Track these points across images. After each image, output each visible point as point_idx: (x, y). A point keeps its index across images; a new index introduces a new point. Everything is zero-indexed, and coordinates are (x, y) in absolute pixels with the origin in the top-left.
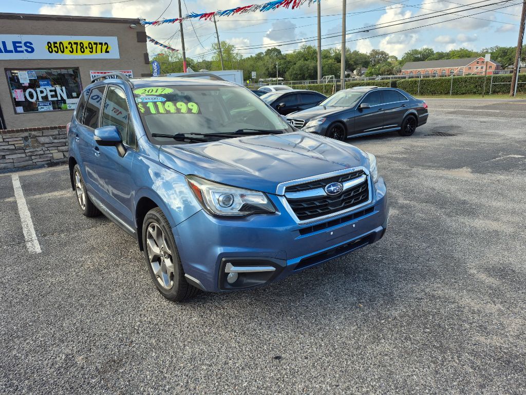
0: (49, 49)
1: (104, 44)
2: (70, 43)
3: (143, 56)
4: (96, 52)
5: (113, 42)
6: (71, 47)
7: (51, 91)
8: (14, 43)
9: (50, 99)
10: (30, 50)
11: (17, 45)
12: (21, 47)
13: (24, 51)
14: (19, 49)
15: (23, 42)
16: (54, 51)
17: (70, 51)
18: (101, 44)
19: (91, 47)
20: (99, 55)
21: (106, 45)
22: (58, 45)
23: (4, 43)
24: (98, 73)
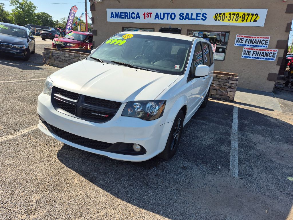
0: (215, 18)
1: (254, 15)
2: (230, 14)
3: (286, 25)
4: (246, 21)
6: (230, 17)
8: (197, 14)
10: (204, 18)
11: (198, 15)
12: (200, 16)
13: (201, 19)
14: (198, 18)
15: (202, 14)
16: (218, 20)
17: (228, 19)
18: (252, 15)
19: (244, 17)
20: (248, 23)
21: (256, 16)
22: (221, 16)
23: (192, 14)
24: (242, 36)
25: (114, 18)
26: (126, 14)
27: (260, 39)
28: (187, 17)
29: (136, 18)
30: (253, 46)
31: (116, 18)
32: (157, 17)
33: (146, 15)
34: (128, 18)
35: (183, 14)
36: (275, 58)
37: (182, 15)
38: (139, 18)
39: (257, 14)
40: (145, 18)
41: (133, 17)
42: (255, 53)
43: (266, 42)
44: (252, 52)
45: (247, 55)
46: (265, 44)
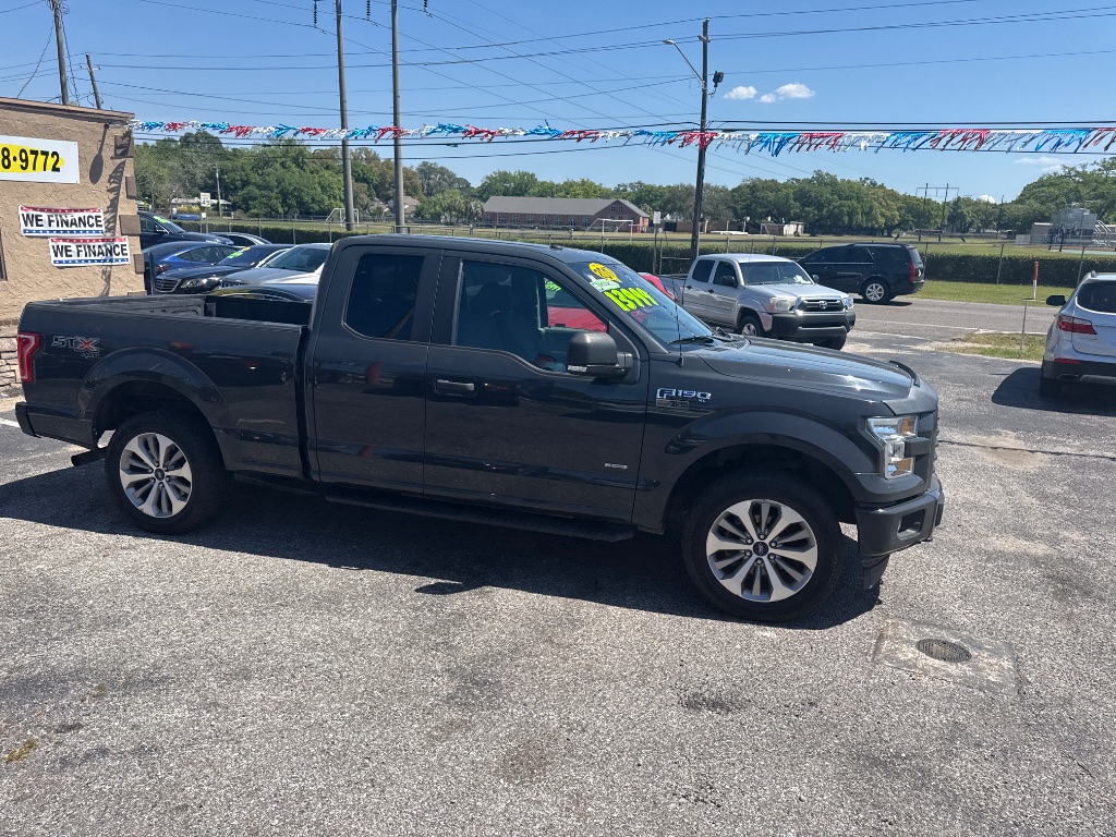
1: (50, 154)
4: (33, 169)
5: (69, 152)
18: (45, 153)
19: (24, 158)
20: (38, 175)
21: (55, 157)
24: (35, 209)
27: (81, 215)
30: (72, 232)
36: (128, 257)
39: (55, 153)
42: (82, 249)
43: (97, 221)
44: (73, 247)
45: (64, 258)
46: (97, 226)
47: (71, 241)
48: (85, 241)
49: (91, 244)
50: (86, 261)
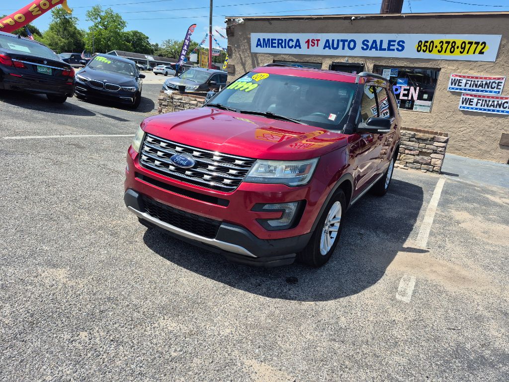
0: (418, 48)
1: (480, 43)
2: (442, 42)
4: (468, 53)
5: (493, 41)
6: (441, 47)
7: (405, 90)
8: (390, 41)
9: (401, 97)
10: (400, 48)
11: (392, 43)
12: (394, 45)
13: (396, 50)
14: (391, 47)
15: (397, 42)
16: (422, 50)
17: (439, 50)
18: (477, 43)
19: (463, 46)
20: (470, 57)
21: (483, 45)
22: (428, 44)
23: (381, 42)
24: (460, 76)
25: (261, 47)
26: (280, 42)
27: (488, 81)
28: (374, 46)
29: (295, 48)
30: (478, 91)
31: (264, 47)
32: (327, 45)
33: (311, 43)
34: (282, 47)
35: (368, 41)
37: (366, 42)
38: (300, 48)
39: (484, 43)
40: (308, 48)
41: (291, 45)
42: (481, 102)
43: (498, 85)
44: (475, 100)
45: (467, 106)
46: (497, 88)
47: (475, 96)
48: (484, 97)
49: (488, 99)
50: (481, 109)
